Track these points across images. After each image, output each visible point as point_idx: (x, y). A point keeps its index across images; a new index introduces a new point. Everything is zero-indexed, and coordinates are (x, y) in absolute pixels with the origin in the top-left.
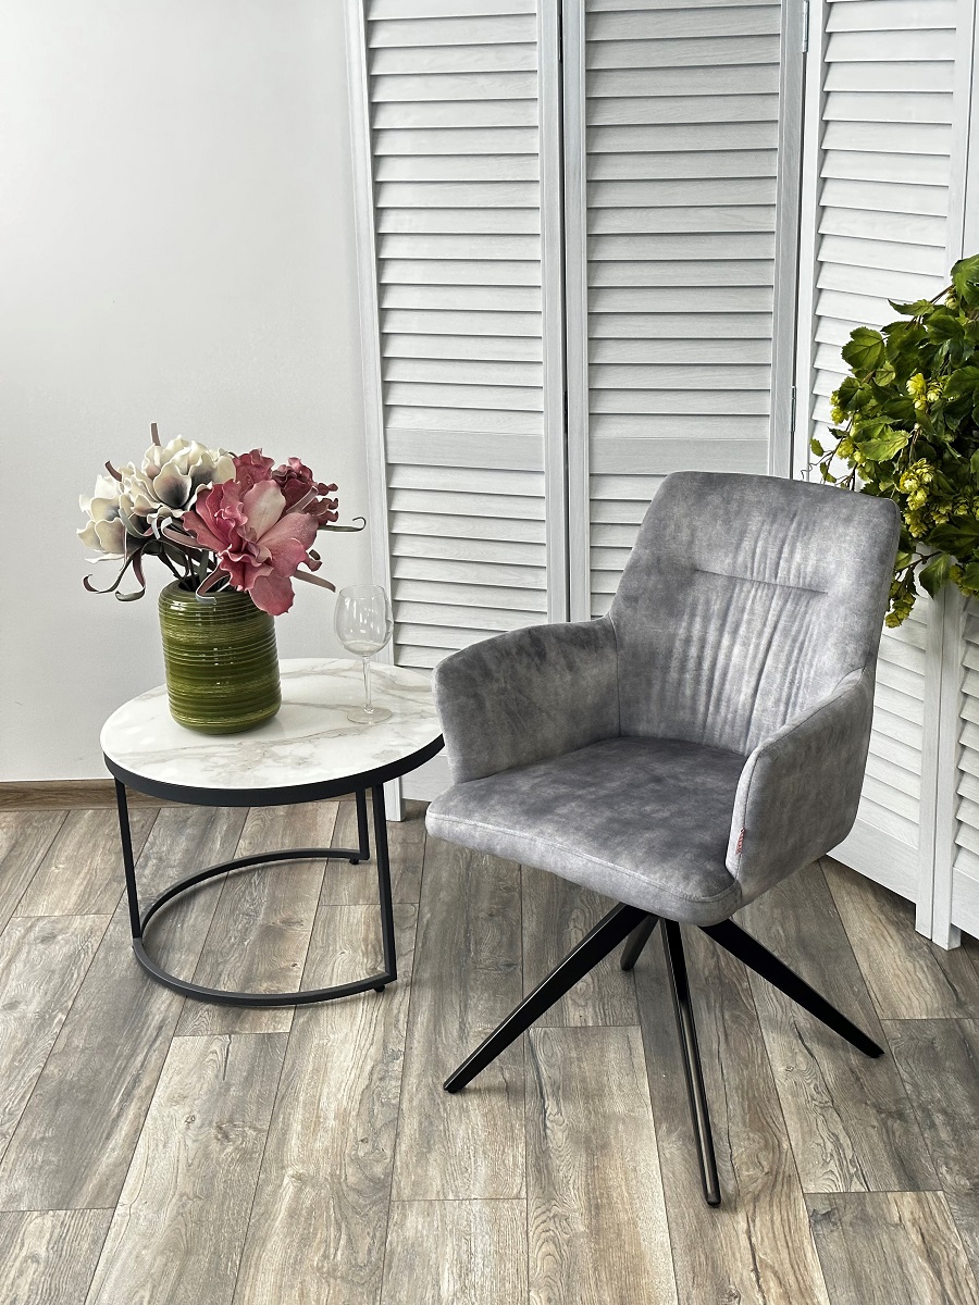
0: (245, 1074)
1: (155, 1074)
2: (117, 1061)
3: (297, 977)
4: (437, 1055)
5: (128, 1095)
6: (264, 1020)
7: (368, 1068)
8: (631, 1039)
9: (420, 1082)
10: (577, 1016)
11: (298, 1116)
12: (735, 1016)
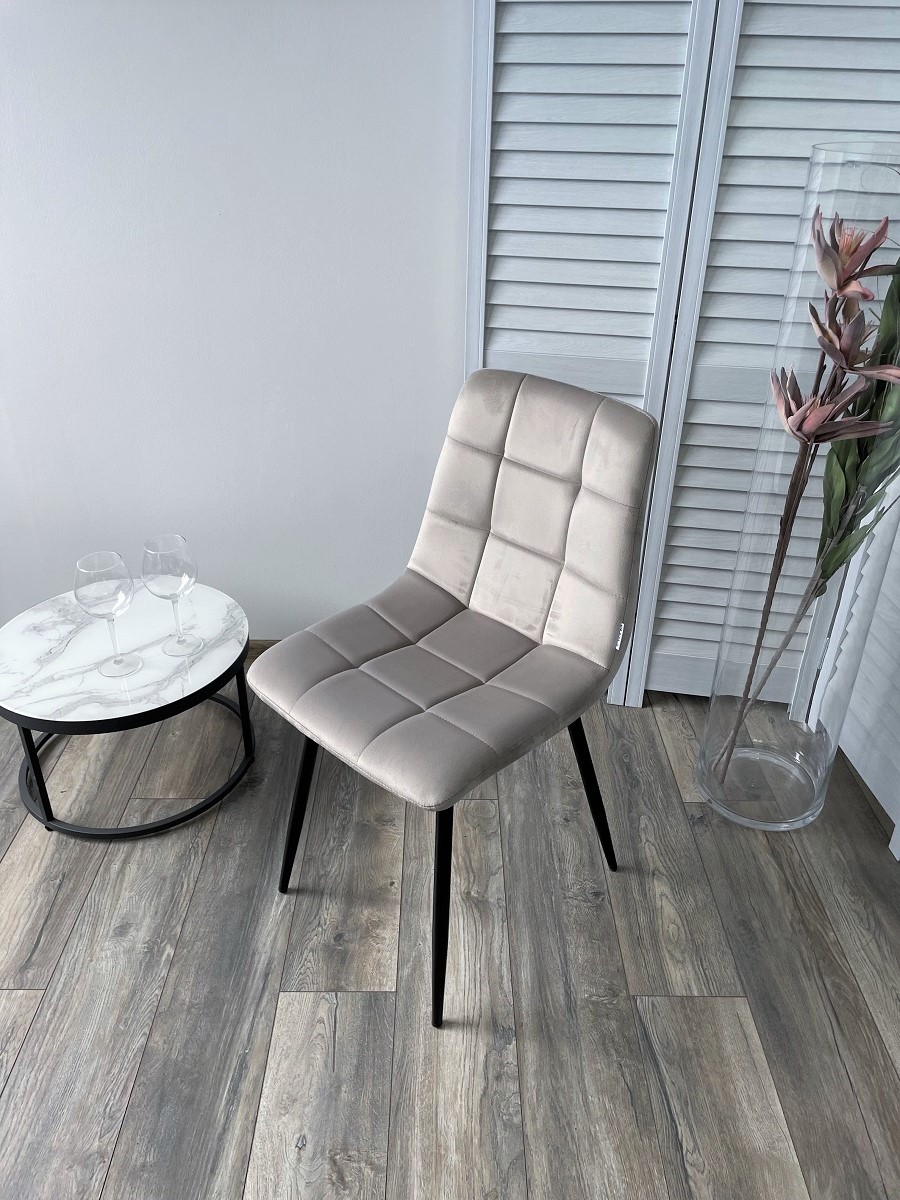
0: (355, 1061)
1: (262, 1057)
2: (223, 1029)
3: (395, 901)
5: (235, 1090)
6: (369, 969)
7: (481, 1058)
8: (742, 1019)
9: (539, 1085)
10: (679, 978)
11: (416, 1143)
12: (837, 987)
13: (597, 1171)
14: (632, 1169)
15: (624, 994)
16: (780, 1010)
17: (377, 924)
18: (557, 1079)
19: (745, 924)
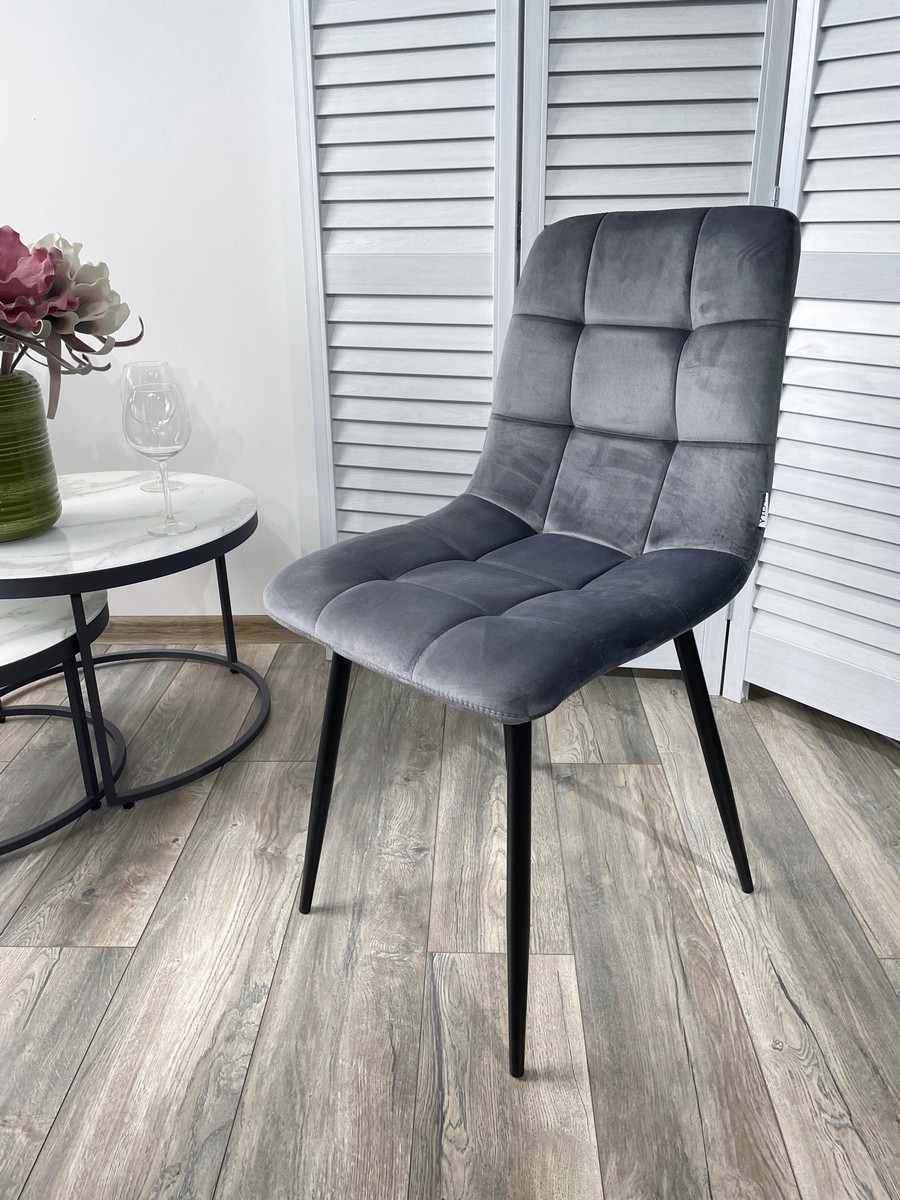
0: (55, 1019)
3: (172, 858)
4: (311, 1000)
6: (112, 924)
7: (217, 1016)
8: (562, 978)
9: (280, 1046)
10: (494, 935)
11: (96, 1110)
12: (691, 944)
13: (322, 1145)
14: (369, 1144)
15: (420, 951)
16: (614, 970)
17: (140, 880)
18: (304, 1043)
19: (593, 881)
